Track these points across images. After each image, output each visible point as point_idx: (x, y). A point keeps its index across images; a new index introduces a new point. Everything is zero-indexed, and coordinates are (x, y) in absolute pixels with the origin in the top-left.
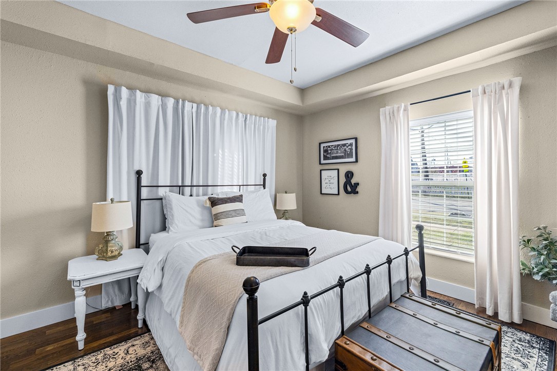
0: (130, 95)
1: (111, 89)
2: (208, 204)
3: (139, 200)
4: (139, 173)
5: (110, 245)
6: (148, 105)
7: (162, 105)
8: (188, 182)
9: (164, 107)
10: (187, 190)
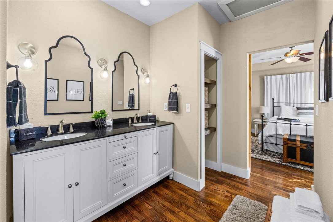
0: (271, 77)
1: (265, 77)
2: (296, 109)
3: (273, 107)
4: (273, 99)
5: (263, 117)
6: (276, 79)
7: (281, 78)
8: (292, 101)
9: (282, 78)
10: (292, 105)
